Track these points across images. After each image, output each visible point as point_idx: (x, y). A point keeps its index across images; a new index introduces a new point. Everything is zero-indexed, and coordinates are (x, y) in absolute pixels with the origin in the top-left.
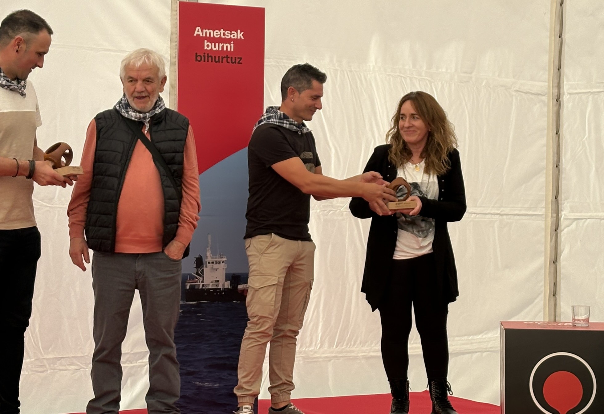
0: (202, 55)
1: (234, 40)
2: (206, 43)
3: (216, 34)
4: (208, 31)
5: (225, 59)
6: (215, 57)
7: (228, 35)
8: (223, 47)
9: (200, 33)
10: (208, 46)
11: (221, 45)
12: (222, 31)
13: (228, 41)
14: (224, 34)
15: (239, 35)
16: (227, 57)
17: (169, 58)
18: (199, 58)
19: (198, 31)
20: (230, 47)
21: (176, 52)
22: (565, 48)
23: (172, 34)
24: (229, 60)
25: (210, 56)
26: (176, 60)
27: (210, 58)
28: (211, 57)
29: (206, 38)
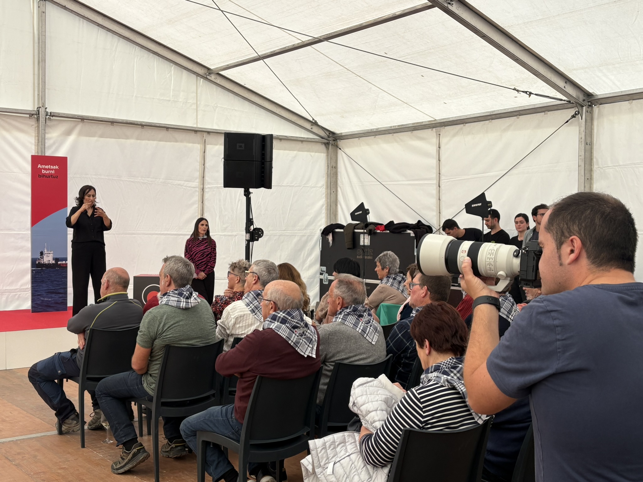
1: (54, 169)
2: (43, 171)
3: (47, 167)
4: (44, 166)
5: (51, 177)
7: (52, 167)
8: (50, 172)
9: (40, 167)
10: (43, 172)
11: (49, 171)
12: (49, 166)
13: (52, 170)
14: (50, 167)
15: (57, 167)
16: (52, 176)
18: (40, 176)
19: (39, 166)
20: (53, 172)
22: (206, 170)
24: (53, 177)
25: (44, 175)
29: (43, 169)
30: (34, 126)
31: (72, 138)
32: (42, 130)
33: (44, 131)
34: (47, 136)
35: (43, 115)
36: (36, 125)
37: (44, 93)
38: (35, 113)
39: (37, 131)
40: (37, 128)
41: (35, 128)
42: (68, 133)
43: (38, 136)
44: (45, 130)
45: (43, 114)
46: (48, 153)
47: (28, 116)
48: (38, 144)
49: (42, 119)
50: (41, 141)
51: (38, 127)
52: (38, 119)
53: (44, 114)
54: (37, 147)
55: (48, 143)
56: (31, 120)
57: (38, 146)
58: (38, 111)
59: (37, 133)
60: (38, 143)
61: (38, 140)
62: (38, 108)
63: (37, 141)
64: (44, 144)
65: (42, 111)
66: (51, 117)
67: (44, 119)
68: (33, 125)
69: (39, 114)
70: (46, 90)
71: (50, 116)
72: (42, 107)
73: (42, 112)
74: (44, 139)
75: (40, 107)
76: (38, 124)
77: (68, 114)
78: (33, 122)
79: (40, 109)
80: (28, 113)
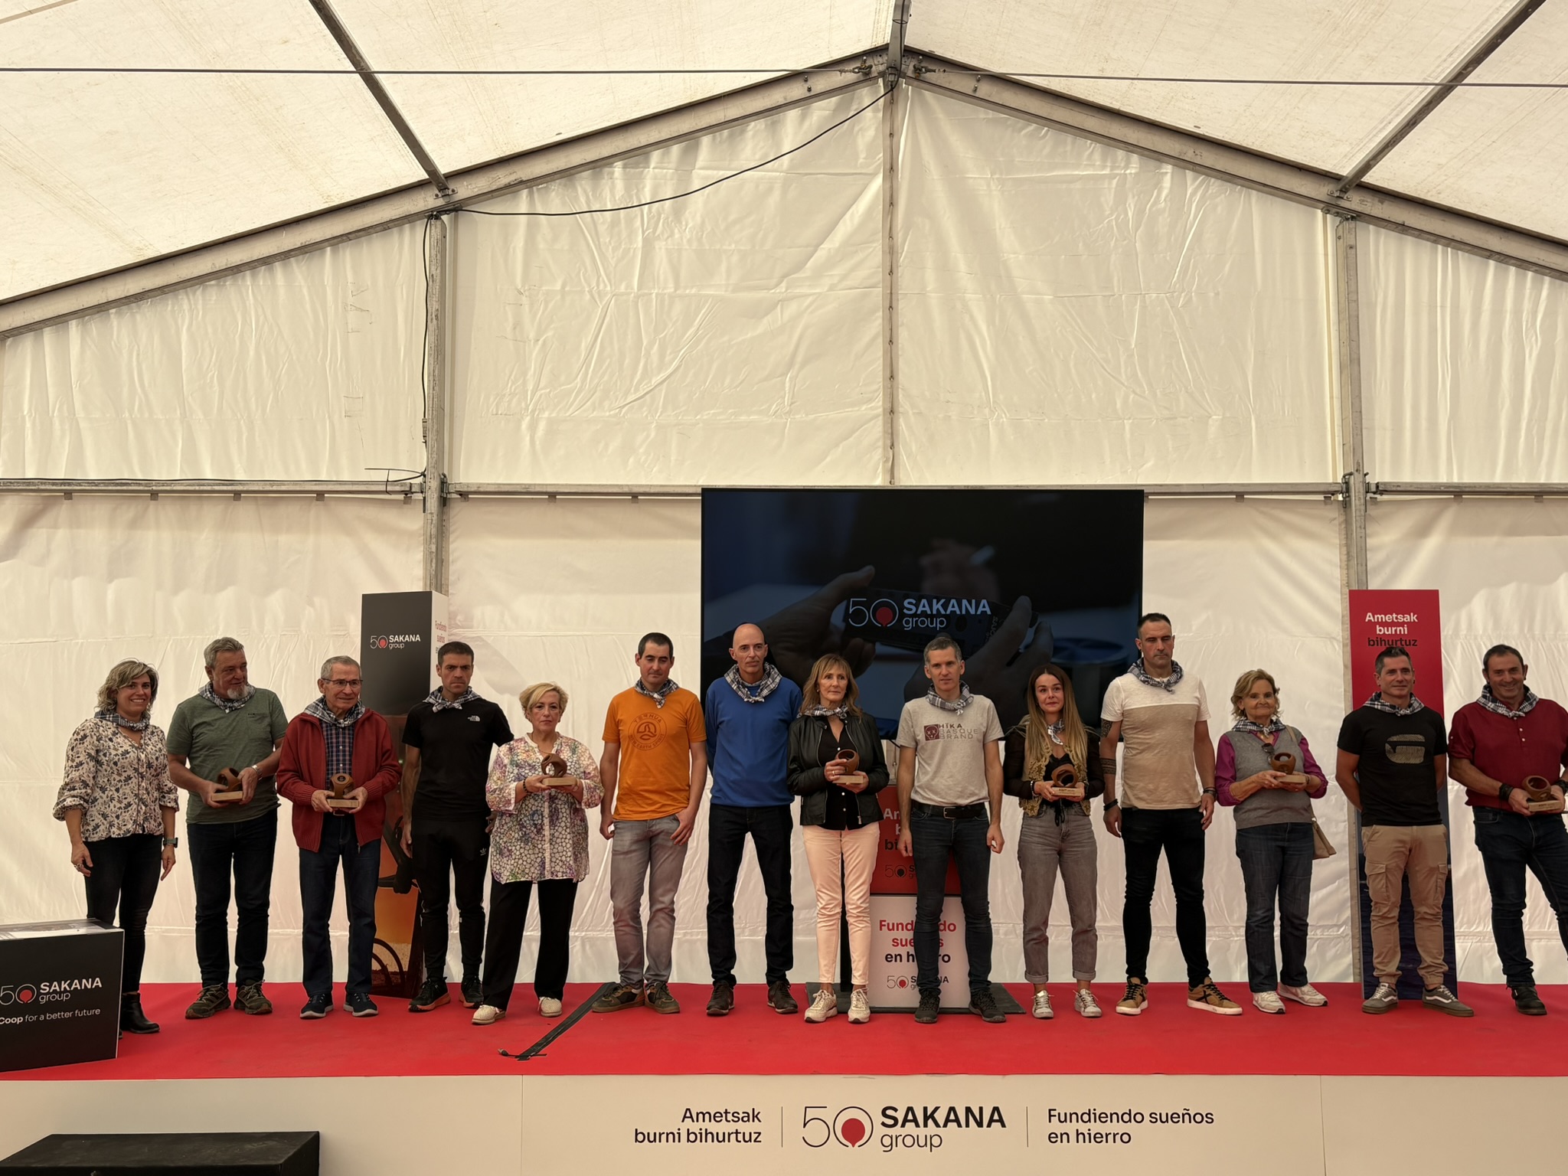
0: (1375, 639)
1: (1407, 623)
2: (1378, 628)
3: (1388, 618)
4: (1380, 617)
6: (1388, 641)
7: (1401, 618)
8: (1396, 631)
9: (1371, 618)
10: (1380, 631)
11: (1394, 629)
12: (1394, 615)
13: (1402, 624)
14: (1397, 618)
15: (1412, 618)
17: (1341, 640)
18: (1371, 643)
20: (1404, 630)
21: (1348, 634)
23: (1343, 617)
25: (1382, 640)
26: (1349, 642)
27: (1383, 642)
28: (1384, 640)
29: (1378, 623)
30: (1336, 522)
31: (1432, 543)
32: (1358, 529)
33: (1363, 531)
34: (1371, 542)
35: (1359, 492)
36: (1342, 518)
37: (1359, 437)
38: (1340, 489)
39: (1344, 532)
40: (1343, 526)
41: (1340, 525)
42: (1422, 531)
43: (1348, 546)
44: (1365, 528)
45: (1359, 489)
46: (1375, 584)
47: (1321, 497)
48: (1347, 565)
49: (1356, 501)
50: (1355, 554)
51: (1347, 522)
52: (1346, 505)
53: (1362, 490)
54: (1346, 571)
55: (1373, 560)
56: (1328, 507)
57: (1348, 569)
58: (1347, 483)
59: (1343, 537)
60: (1348, 560)
61: (1348, 553)
62: (1344, 477)
63: (1345, 558)
64: (1364, 564)
65: (1355, 483)
66: (1378, 496)
67: (1362, 501)
68: (1335, 519)
69: (1348, 490)
70: (1364, 430)
71: (1374, 493)
72: (1356, 473)
73: (1356, 485)
74: (1363, 550)
75: (1351, 474)
76: (1346, 515)
77: (1422, 484)
78: (1334, 513)
79: (1352, 476)
80: (1322, 489)
